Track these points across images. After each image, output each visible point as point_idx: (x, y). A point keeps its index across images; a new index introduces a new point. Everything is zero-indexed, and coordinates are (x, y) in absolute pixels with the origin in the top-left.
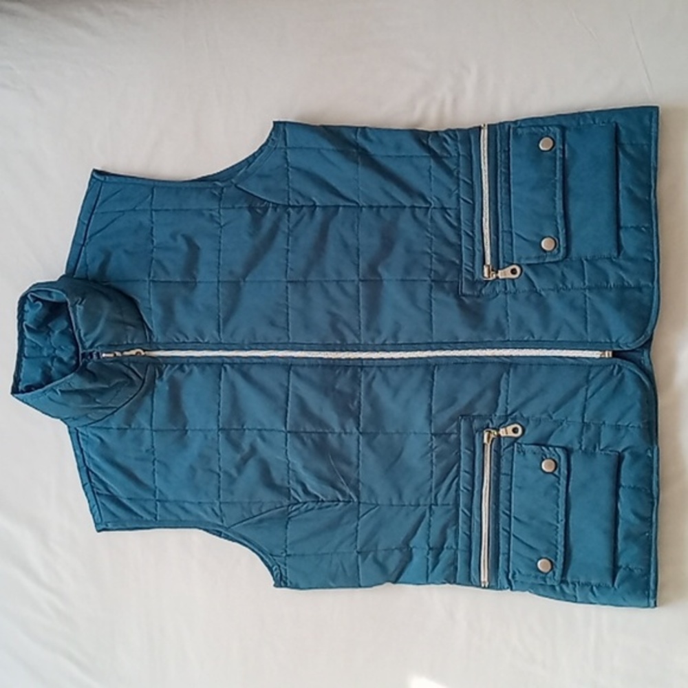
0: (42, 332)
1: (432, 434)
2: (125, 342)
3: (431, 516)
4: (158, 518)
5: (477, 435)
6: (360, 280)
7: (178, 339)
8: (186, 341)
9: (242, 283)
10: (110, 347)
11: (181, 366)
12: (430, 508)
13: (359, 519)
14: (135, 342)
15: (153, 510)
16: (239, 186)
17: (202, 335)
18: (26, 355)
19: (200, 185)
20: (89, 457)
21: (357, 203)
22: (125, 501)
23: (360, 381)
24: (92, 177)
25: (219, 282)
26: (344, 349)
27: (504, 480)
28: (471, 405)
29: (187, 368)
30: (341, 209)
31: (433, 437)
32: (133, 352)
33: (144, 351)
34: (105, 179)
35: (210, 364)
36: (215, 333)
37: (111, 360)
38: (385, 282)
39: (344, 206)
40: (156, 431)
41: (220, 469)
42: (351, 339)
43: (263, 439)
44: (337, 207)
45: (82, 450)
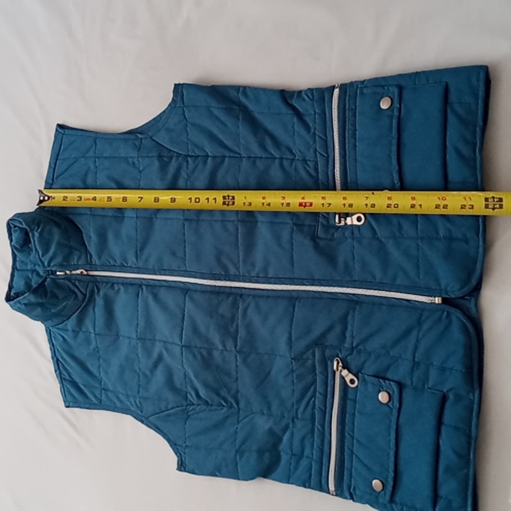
0: (24, 251)
1: (292, 358)
2: (72, 264)
3: (293, 427)
4: (102, 403)
5: (329, 363)
6: (239, 221)
7: (110, 263)
8: (115, 264)
9: (154, 219)
10: (62, 267)
11: (113, 284)
12: (293, 421)
13: (238, 422)
14: (79, 263)
15: (99, 397)
16: (154, 138)
17: (126, 260)
18: (18, 268)
19: (126, 136)
20: (58, 350)
21: (240, 154)
22: (82, 387)
23: (239, 307)
24: (57, 130)
25: (137, 217)
26: (227, 279)
27: (349, 404)
28: (323, 335)
29: (116, 287)
30: (227, 159)
31: (293, 362)
32: (78, 272)
33: (86, 271)
34: (64, 131)
35: (132, 284)
36: (135, 260)
37: (63, 277)
38: (259, 224)
39: (230, 157)
40: (98, 334)
41: (140, 370)
42: (232, 270)
43: (167, 350)
44: (224, 157)
45: (53, 344)
